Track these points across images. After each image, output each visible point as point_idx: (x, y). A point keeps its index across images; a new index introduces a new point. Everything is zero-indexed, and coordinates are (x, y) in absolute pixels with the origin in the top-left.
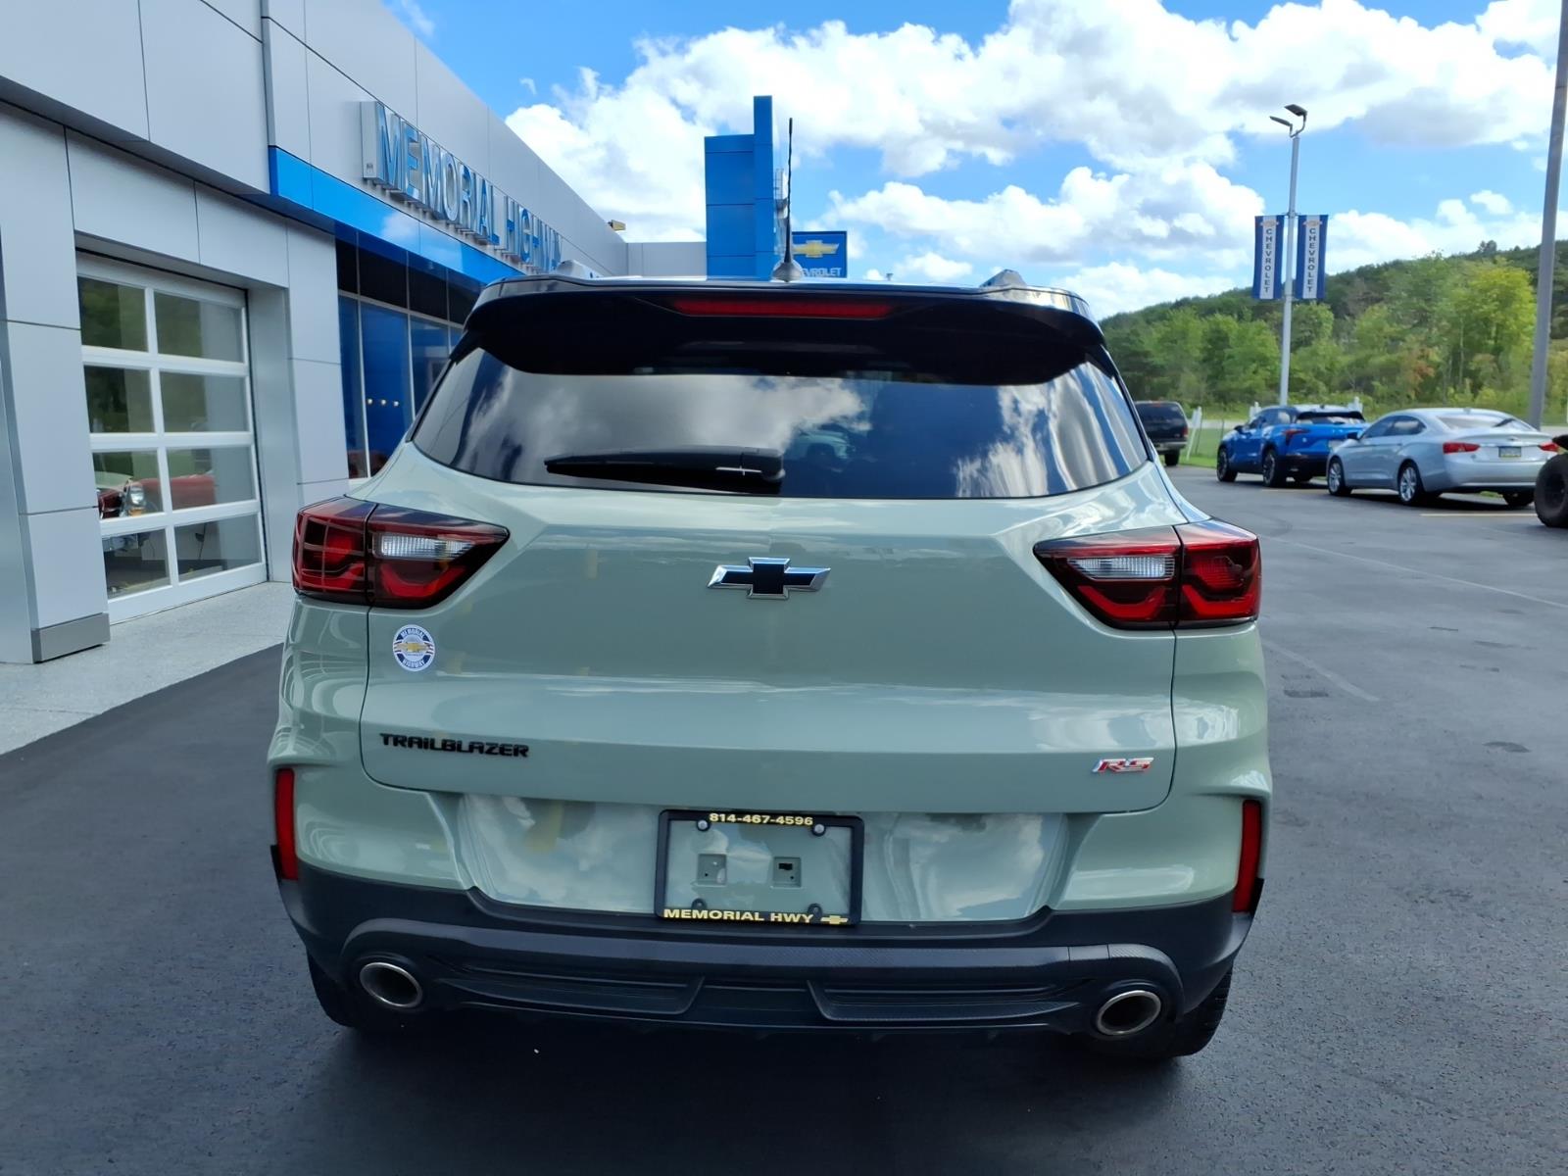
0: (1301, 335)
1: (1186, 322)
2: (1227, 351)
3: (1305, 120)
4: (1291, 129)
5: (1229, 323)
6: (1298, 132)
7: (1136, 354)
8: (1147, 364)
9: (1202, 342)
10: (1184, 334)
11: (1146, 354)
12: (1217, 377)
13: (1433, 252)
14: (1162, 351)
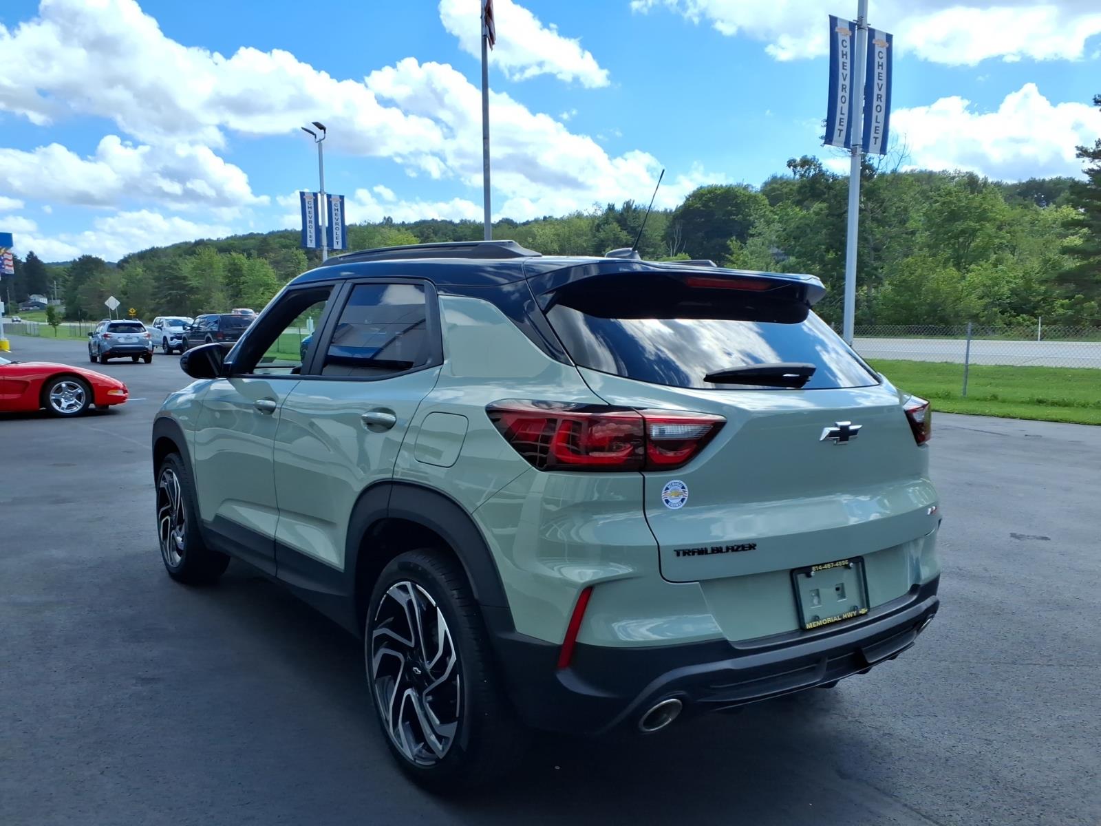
0: (288, 269)
1: (211, 257)
2: (243, 278)
3: (325, 133)
4: (316, 137)
5: (241, 259)
6: (320, 140)
7: (177, 278)
8: (187, 285)
9: (224, 271)
10: (211, 266)
11: (185, 278)
12: (237, 296)
13: (365, 222)
14: (196, 276)
